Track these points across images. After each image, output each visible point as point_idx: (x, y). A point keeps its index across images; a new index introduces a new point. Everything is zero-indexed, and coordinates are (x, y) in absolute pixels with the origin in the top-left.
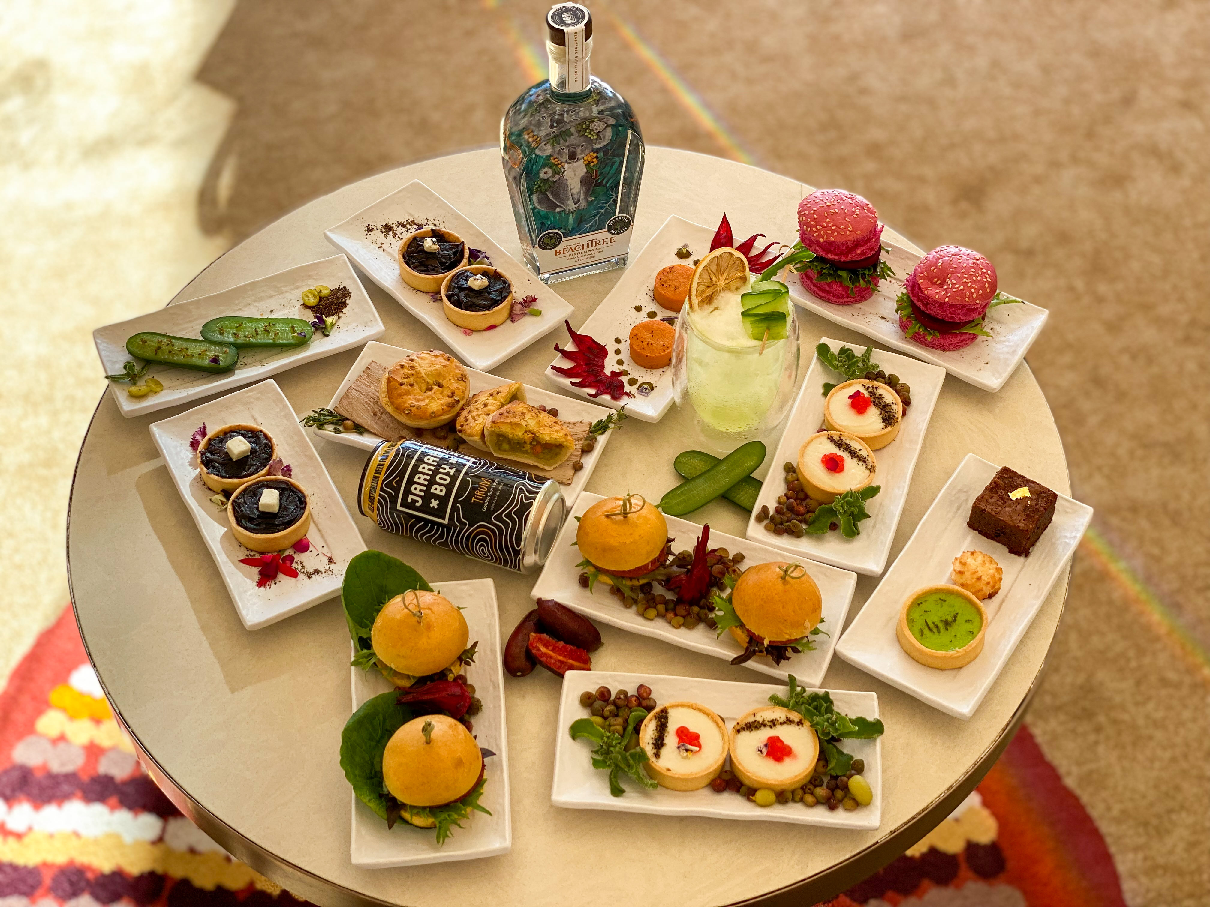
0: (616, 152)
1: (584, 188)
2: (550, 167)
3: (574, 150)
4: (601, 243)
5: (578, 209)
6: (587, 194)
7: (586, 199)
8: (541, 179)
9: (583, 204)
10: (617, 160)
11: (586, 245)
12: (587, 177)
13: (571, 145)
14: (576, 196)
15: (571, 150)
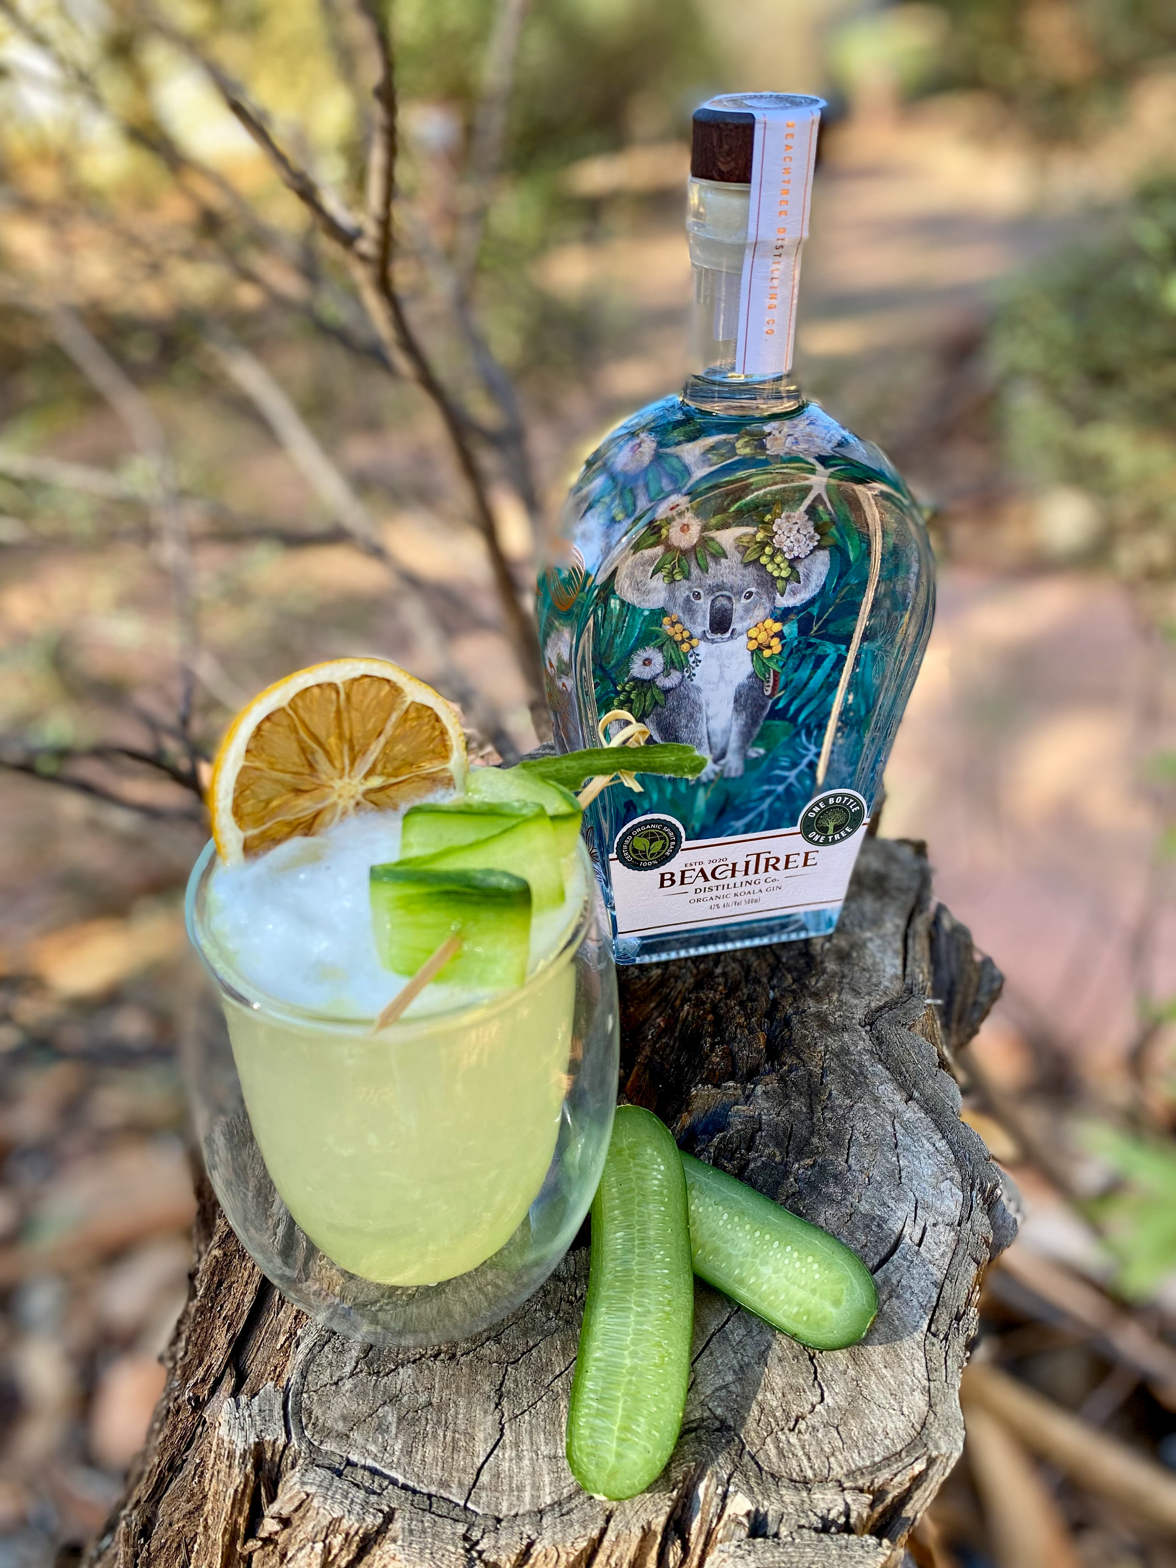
0: (831, 628)
1: (741, 721)
2: (660, 648)
3: (725, 602)
4: (781, 865)
5: (720, 775)
6: (747, 738)
7: (743, 749)
8: (634, 679)
9: (734, 763)
10: (830, 649)
11: (741, 867)
12: (751, 688)
13: (720, 587)
14: (717, 740)
15: (718, 604)
